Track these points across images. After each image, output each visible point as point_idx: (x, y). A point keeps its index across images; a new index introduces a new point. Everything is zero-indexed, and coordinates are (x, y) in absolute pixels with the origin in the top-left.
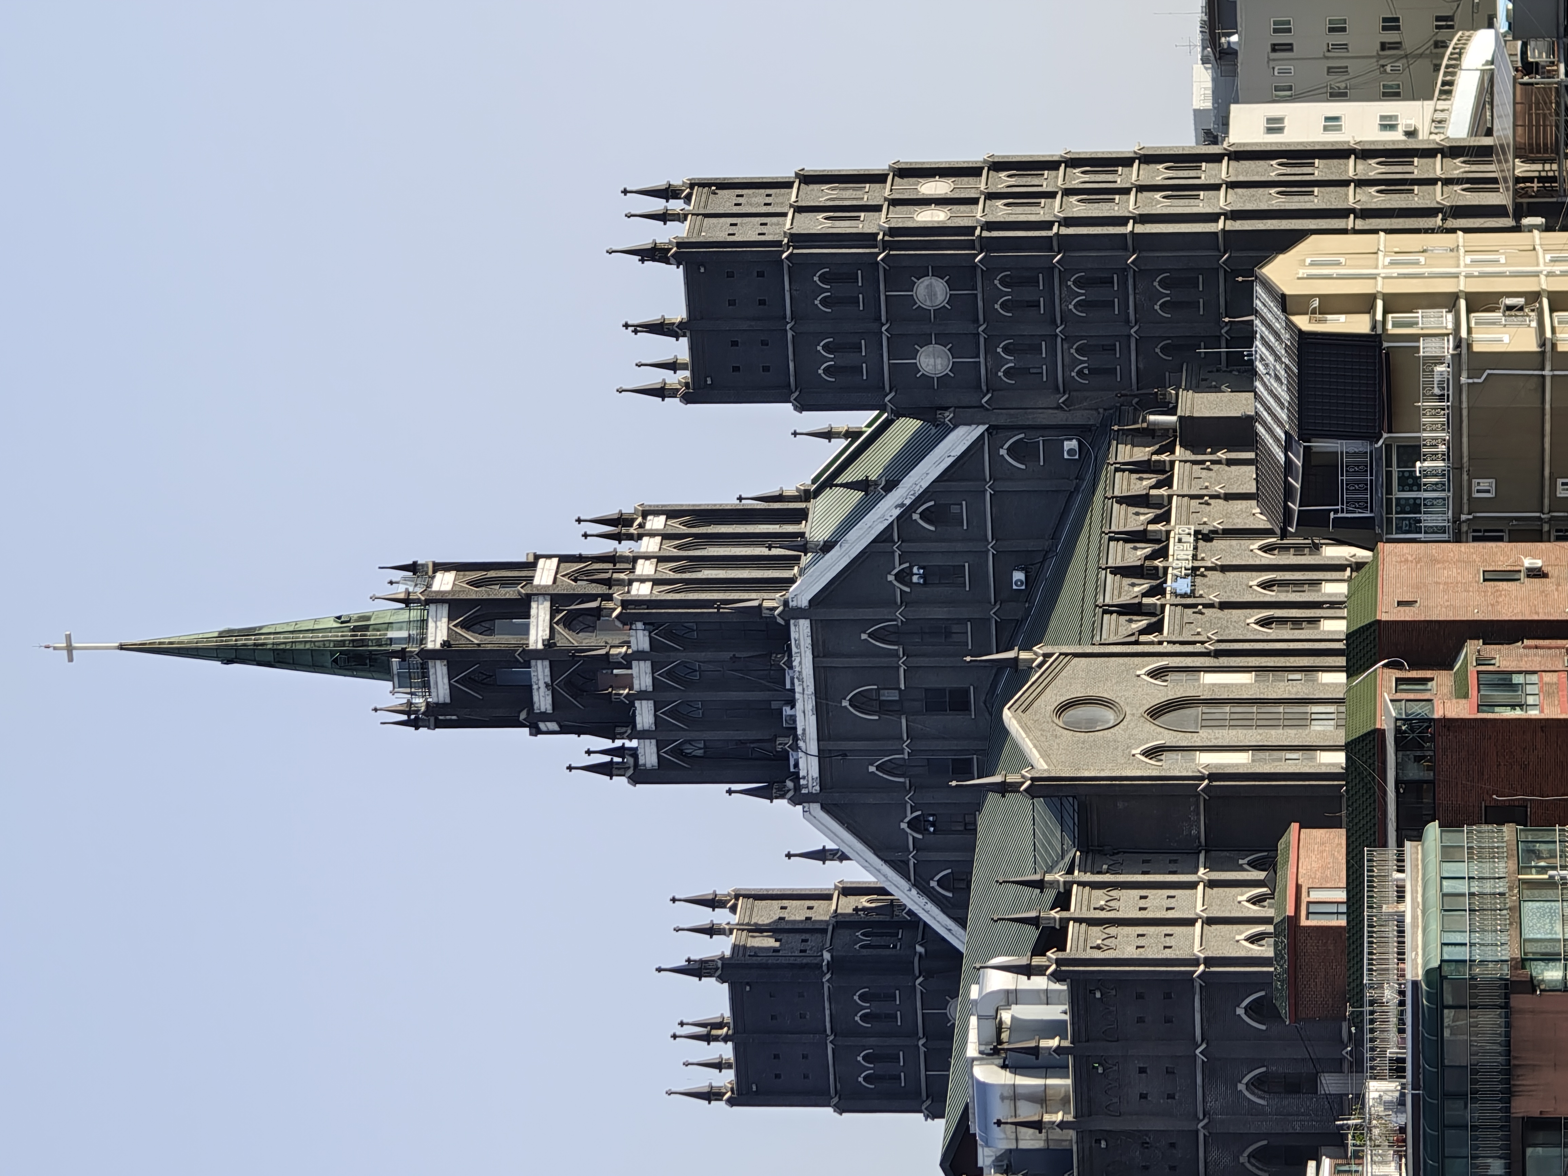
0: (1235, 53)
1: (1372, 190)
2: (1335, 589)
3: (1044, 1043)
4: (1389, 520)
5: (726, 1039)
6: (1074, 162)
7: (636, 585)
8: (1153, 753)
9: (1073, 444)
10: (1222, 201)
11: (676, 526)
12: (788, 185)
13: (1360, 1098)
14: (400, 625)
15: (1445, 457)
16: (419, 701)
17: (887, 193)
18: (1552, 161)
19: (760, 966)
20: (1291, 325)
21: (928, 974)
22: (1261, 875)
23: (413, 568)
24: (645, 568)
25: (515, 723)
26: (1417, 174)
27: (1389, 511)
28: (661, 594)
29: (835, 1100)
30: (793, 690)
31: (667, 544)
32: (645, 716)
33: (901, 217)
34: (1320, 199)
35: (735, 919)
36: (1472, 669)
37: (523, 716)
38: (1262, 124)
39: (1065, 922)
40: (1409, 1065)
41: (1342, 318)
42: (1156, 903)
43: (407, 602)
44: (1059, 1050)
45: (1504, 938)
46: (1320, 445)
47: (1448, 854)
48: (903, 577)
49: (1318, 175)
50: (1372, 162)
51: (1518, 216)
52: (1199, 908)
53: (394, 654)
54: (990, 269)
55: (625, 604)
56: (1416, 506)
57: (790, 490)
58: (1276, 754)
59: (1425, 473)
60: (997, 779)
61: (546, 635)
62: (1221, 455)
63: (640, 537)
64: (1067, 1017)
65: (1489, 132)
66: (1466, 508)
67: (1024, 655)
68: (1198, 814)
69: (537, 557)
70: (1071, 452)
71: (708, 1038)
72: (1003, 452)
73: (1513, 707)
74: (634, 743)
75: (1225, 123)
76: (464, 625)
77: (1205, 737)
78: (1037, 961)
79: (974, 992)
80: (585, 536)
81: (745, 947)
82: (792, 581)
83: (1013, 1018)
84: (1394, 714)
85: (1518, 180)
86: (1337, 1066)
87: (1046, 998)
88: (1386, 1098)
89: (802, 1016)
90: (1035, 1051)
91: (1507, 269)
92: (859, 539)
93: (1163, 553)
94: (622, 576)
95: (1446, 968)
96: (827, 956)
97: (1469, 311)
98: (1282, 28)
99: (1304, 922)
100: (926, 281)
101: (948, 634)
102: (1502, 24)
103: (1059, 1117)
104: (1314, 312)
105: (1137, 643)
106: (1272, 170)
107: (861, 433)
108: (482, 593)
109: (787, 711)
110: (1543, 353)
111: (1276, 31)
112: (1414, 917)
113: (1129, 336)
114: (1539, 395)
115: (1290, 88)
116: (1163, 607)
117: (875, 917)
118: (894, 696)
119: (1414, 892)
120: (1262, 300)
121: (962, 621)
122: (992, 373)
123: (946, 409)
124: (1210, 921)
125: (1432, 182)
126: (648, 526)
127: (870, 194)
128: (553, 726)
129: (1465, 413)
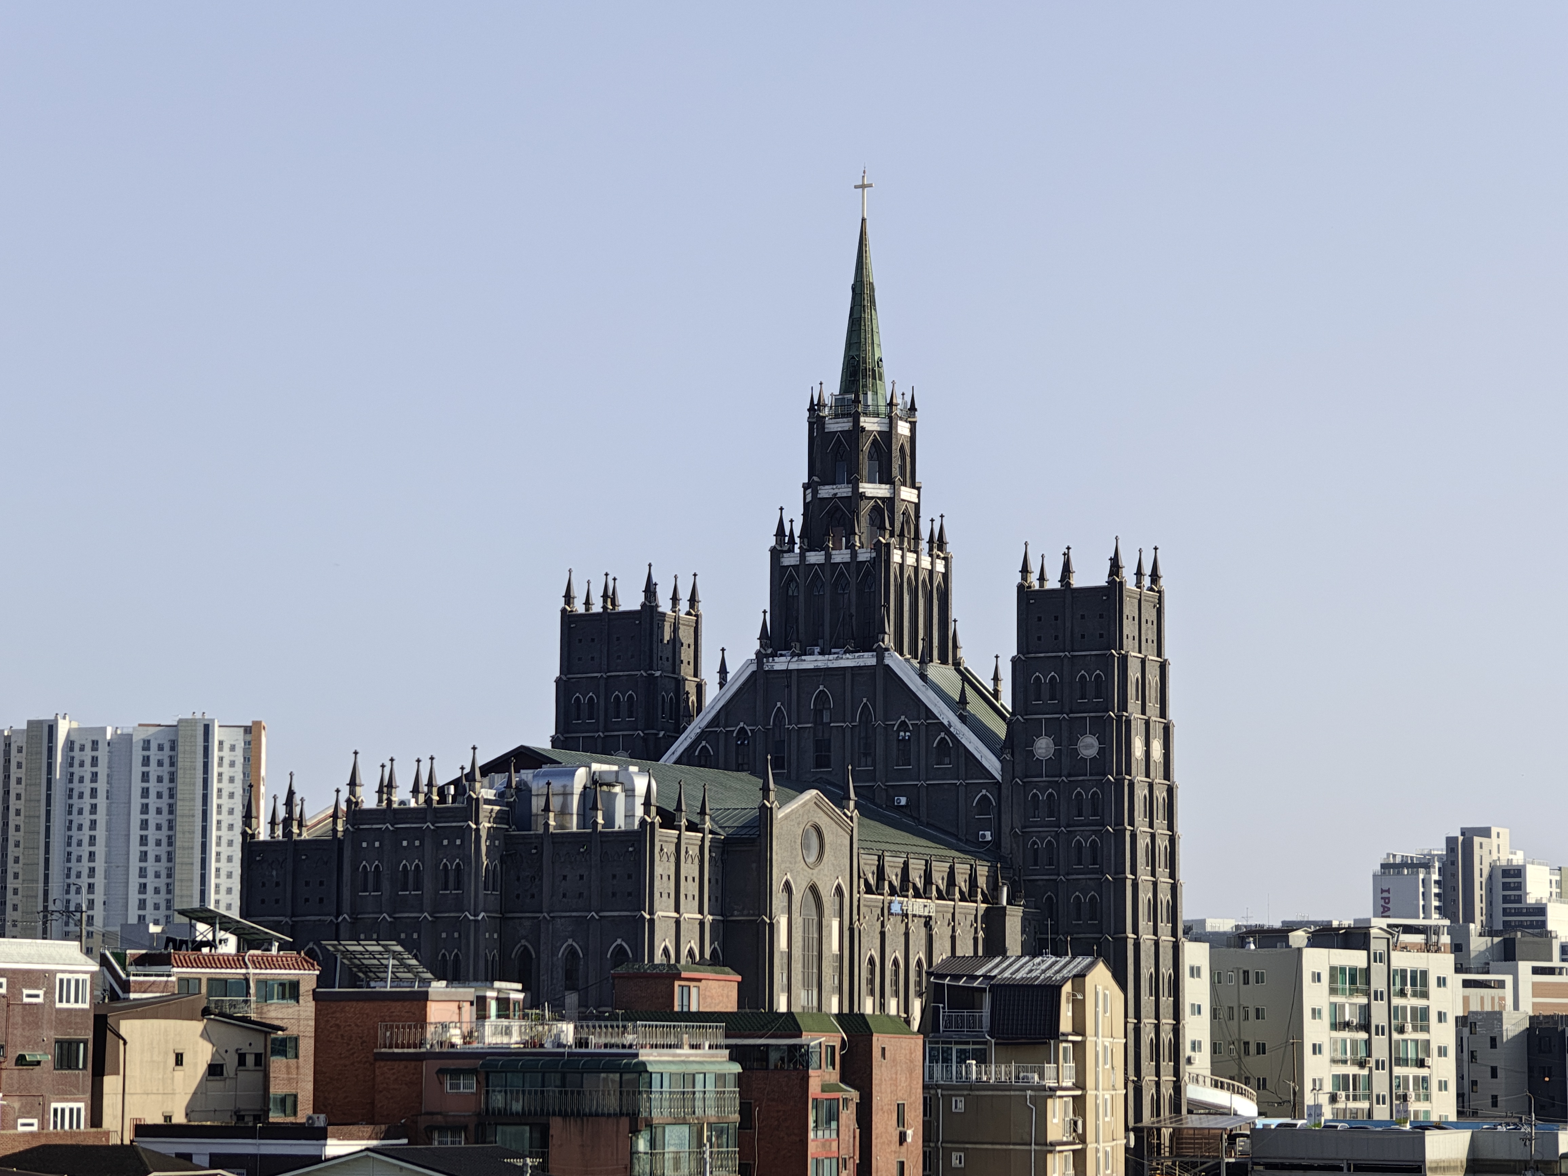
0: (1243, 947)
1: (1153, 1035)
2: (892, 1006)
3: (600, 814)
4: (937, 1043)
5: (605, 607)
6: (1172, 840)
7: (900, 552)
8: (788, 887)
9: (989, 838)
10: (1146, 937)
11: (938, 579)
12: (1159, 655)
13: (562, 1018)
14: (875, 399)
15: (979, 1080)
16: (826, 411)
17: (1153, 718)
18: (1171, 1152)
19: (652, 629)
20: (1065, 980)
21: (645, 739)
22: (707, 956)
23: (913, 408)
24: (911, 559)
25: (811, 474)
26: (1163, 1064)
27: (943, 1043)
28: (894, 568)
29: (564, 678)
30: (830, 653)
31: (926, 574)
32: (815, 558)
33: (1138, 728)
34: (1147, 1000)
35: (682, 614)
36: (840, 1095)
37: (816, 478)
38: (1196, 964)
39: (678, 828)
40: (583, 1050)
41: (1070, 1014)
42: (690, 888)
43: (891, 404)
44: (595, 823)
45: (666, 1113)
46: (987, 998)
47: (720, 1078)
48: (903, 726)
49: (1163, 999)
50: (1171, 1035)
51: (1135, 1130)
52: (686, 916)
53: (857, 396)
54: (1103, 785)
55: (888, 545)
56: (947, 1060)
57: (961, 653)
58: (786, 967)
59: (968, 1067)
60: (772, 785)
61: (868, 494)
62: (981, 934)
63: (931, 555)
64: (616, 829)
65: (1190, 1112)
66: (945, 1093)
67: (852, 804)
68: (747, 915)
69: (919, 489)
70: (984, 836)
71: (605, 596)
72: (984, 792)
73: (816, 1121)
74: (797, 550)
75: (1197, 939)
76: (875, 441)
77: (797, 920)
78: (653, 810)
79: (633, 769)
80: (932, 520)
81: (664, 620)
82: (902, 654)
83: (616, 794)
84: (812, 1044)
85: (1159, 1130)
86: (583, 1003)
87: (629, 815)
88: (562, 1036)
89: (619, 657)
90: (595, 808)
91: (1101, 1122)
92: (928, 697)
93: (917, 895)
94: (906, 544)
95: (646, 1075)
96: (658, 674)
97: (1074, 1097)
98: (1259, 978)
99: (677, 983)
100: (1096, 743)
101: (866, 755)
102: (1260, 1123)
103: (552, 823)
104: (1074, 995)
105: (859, 877)
106: (1166, 970)
107: (997, 700)
108: (896, 453)
109: (817, 650)
110: (1046, 1144)
111: (1257, 973)
112: (680, 1055)
113: (1059, 875)
114: (1019, 1141)
115: (1219, 982)
116: (882, 894)
117: (682, 705)
118: (826, 719)
119: (696, 1055)
120: (1082, 962)
121: (874, 764)
122: (1036, 785)
123: (1012, 755)
124: (678, 922)
125: (1158, 1074)
126: (938, 561)
127: (1153, 708)
128: (809, 499)
129: (1007, 1093)
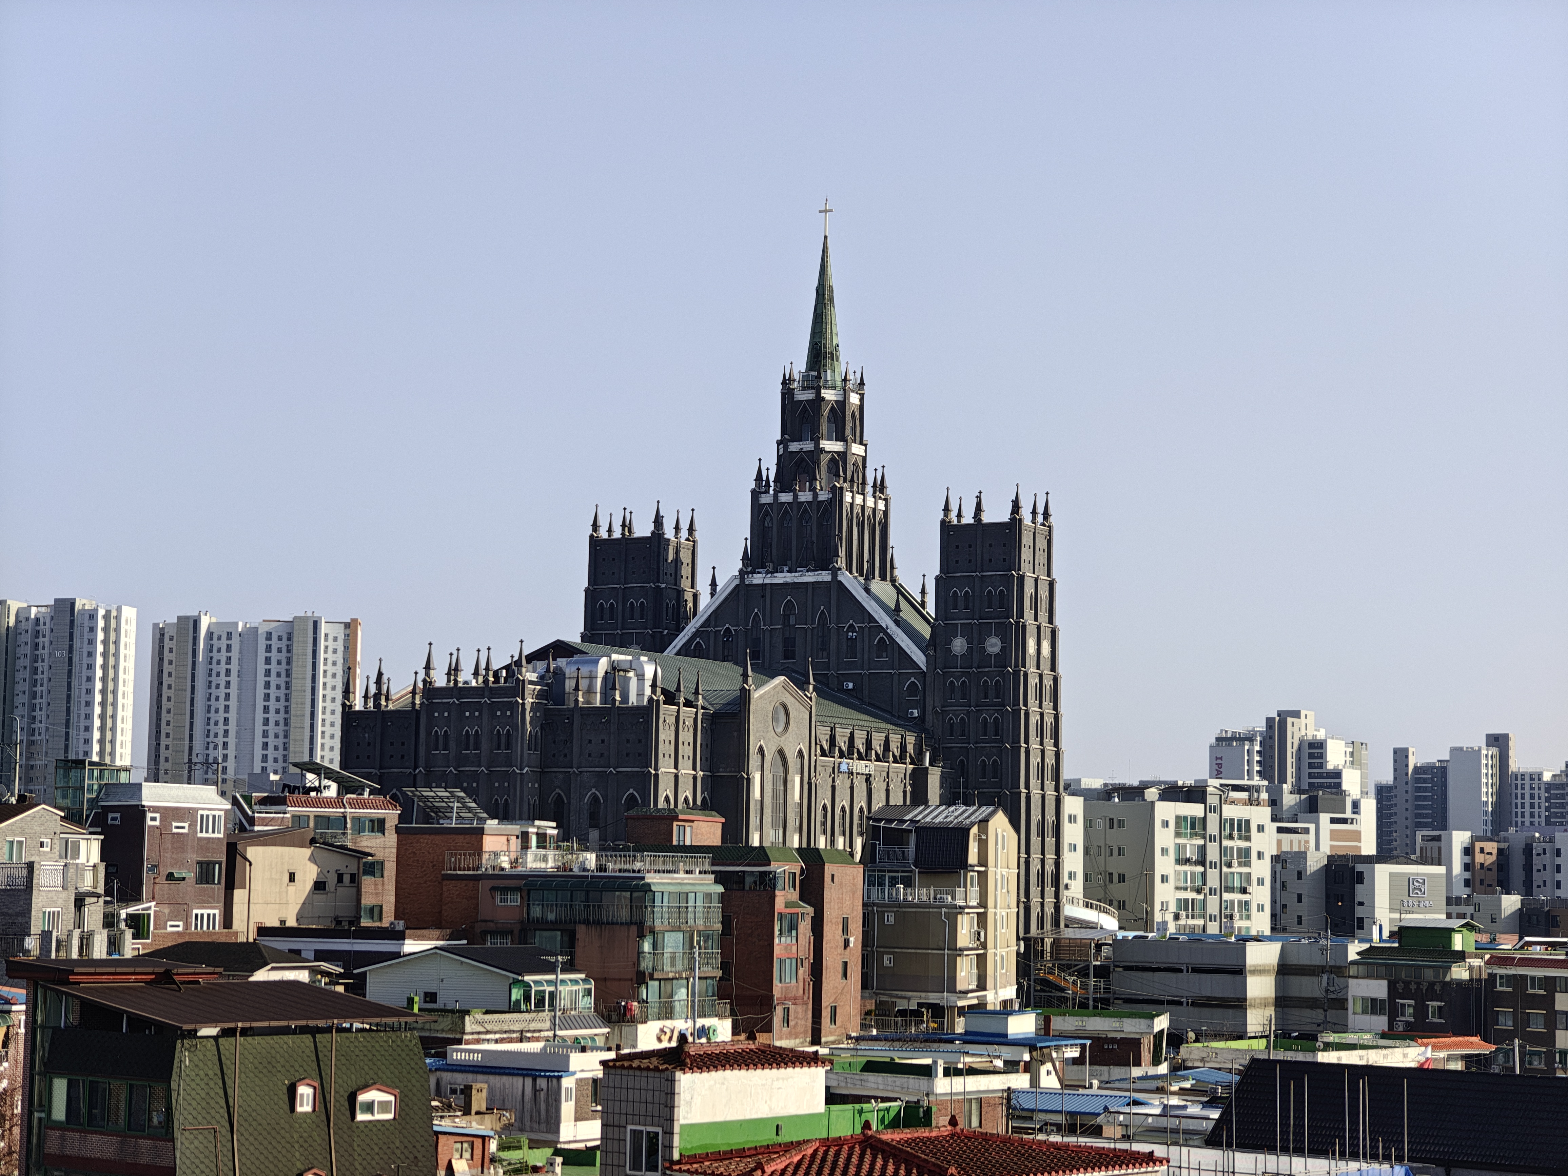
0: (1109, 800)
1: (1039, 867)
2: (840, 843)
3: (618, 693)
4: (874, 871)
5: (623, 534)
6: (1057, 718)
7: (851, 494)
8: (761, 750)
9: (916, 715)
10: (1036, 792)
11: (879, 515)
12: (1049, 575)
13: (587, 849)
14: (833, 376)
15: (906, 900)
16: (795, 385)
17: (1044, 624)
18: (1052, 957)
19: (659, 552)
20: (973, 824)
21: (653, 636)
22: (699, 802)
23: (862, 383)
24: (859, 499)
25: (783, 432)
26: (1047, 889)
27: (879, 871)
28: (846, 507)
29: (591, 588)
30: (796, 572)
31: (871, 511)
32: (785, 498)
33: (1031, 631)
34: (1035, 840)
35: (683, 540)
36: (799, 910)
37: (786, 437)
38: (1073, 813)
39: (678, 704)
40: (603, 874)
41: (976, 850)
42: (686, 751)
43: (845, 380)
44: (614, 700)
45: (665, 922)
46: (913, 837)
47: (708, 896)
48: (851, 628)
49: (1047, 840)
50: (1053, 867)
51: (1024, 939)
52: (683, 771)
53: (819, 373)
54: (1004, 675)
55: (841, 488)
56: (881, 884)
57: (896, 573)
58: (759, 812)
59: (897, 890)
60: (750, 673)
61: (827, 449)
62: (909, 788)
63: (874, 497)
64: (630, 704)
65: (1067, 926)
66: (880, 909)
67: (811, 687)
68: (730, 772)
69: (866, 445)
70: (912, 713)
71: (623, 525)
72: (913, 679)
73: (780, 930)
74: (772, 492)
75: (1073, 794)
76: (833, 408)
77: (768, 776)
78: (659, 690)
79: (644, 659)
80: (876, 470)
81: (669, 545)
82: (851, 573)
83: (630, 678)
84: (778, 871)
85: (1043, 940)
86: (603, 838)
87: (640, 695)
88: (587, 862)
89: (634, 573)
90: (614, 688)
91: (998, 933)
92: (871, 606)
93: (860, 758)
94: (855, 488)
95: (650, 894)
96: (663, 586)
97: (978, 914)
98: (1121, 824)
99: (675, 823)
100: (999, 643)
101: (823, 650)
102: (1120, 935)
103: (581, 699)
104: (979, 836)
105: (816, 744)
106: (1050, 817)
107: (924, 608)
108: (848, 417)
109: (786, 568)
110: (956, 950)
111: (1120, 820)
112: (676, 879)
113: (969, 743)
114: (935, 947)
115: (1091, 827)
116: (834, 757)
117: (682, 610)
118: (792, 622)
119: (689, 879)
120: (986, 810)
121: (828, 657)
122: (952, 675)
123: (935, 651)
124: (676, 777)
125: (1043, 897)
126: (880, 501)
127: (1043, 616)
128: (781, 452)
129: (927, 910)
